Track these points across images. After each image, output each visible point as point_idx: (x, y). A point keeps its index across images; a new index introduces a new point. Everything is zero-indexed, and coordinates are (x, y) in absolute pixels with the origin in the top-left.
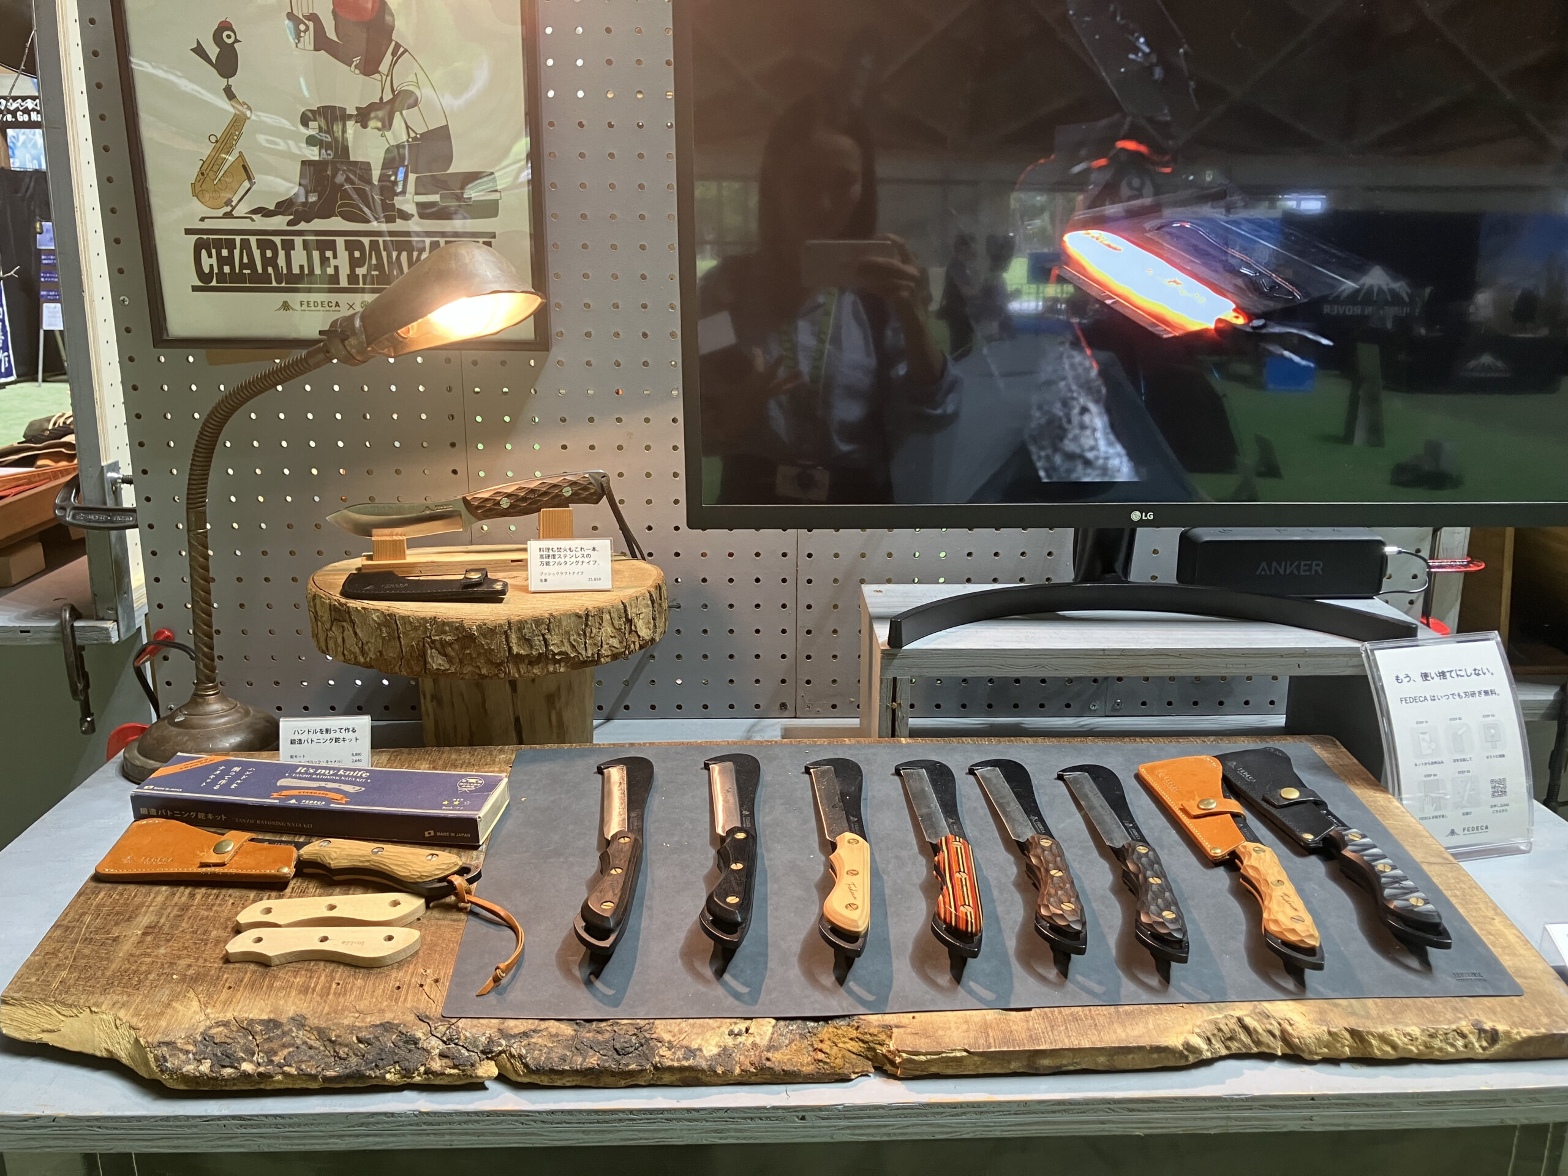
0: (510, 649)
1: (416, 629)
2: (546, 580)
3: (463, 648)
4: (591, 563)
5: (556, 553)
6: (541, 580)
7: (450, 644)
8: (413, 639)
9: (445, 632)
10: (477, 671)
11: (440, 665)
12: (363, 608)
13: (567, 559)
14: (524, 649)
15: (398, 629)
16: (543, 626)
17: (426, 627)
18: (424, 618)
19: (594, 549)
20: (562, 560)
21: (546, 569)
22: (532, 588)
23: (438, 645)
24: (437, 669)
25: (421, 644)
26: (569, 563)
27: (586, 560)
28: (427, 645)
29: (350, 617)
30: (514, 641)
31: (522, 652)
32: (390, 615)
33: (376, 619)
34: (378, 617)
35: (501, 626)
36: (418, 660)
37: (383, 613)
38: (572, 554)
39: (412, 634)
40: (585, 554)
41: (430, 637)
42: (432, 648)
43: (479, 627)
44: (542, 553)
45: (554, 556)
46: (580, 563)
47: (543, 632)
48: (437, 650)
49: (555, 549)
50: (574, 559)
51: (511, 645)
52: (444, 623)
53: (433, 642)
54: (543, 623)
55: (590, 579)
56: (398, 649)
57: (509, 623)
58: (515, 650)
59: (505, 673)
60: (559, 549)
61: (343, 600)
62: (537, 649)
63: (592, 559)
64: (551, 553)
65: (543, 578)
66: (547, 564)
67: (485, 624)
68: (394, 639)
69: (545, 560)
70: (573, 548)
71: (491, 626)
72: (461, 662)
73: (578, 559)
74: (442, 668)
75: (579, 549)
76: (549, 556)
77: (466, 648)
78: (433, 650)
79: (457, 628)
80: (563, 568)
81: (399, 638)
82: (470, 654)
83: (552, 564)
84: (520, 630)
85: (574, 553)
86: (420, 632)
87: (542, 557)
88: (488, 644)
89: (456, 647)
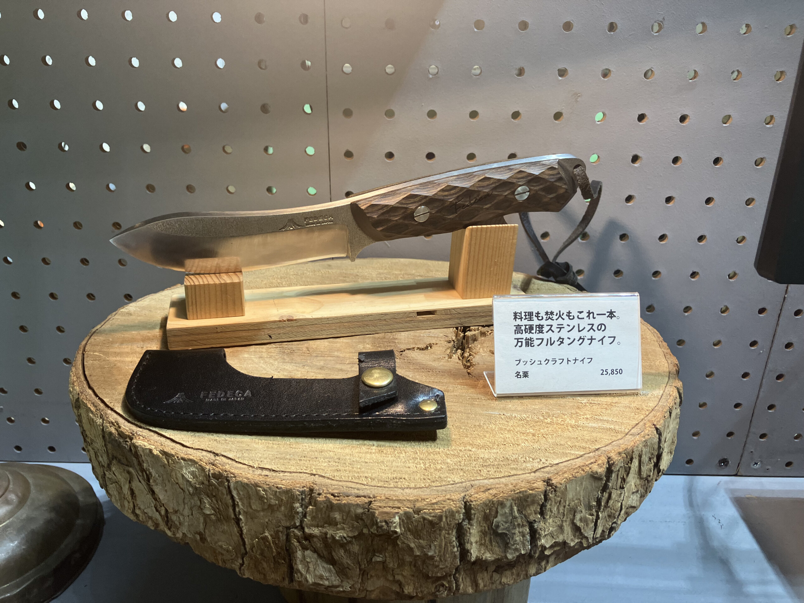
0: (464, 553)
1: (271, 508)
2: (526, 375)
3: (371, 551)
4: (607, 341)
5: (543, 322)
6: (518, 374)
7: (343, 544)
8: (265, 526)
9: (333, 523)
10: (395, 588)
11: (321, 577)
12: (164, 453)
13: (564, 334)
14: (492, 551)
15: (234, 505)
16: (533, 508)
17: (292, 508)
18: (288, 492)
19: (611, 314)
20: (555, 337)
21: (525, 353)
22: (500, 388)
23: (319, 545)
24: (315, 584)
25: (283, 537)
26: (566, 341)
27: (598, 335)
28: (295, 542)
29: (140, 464)
30: (473, 539)
31: (488, 556)
32: (218, 476)
33: (189, 477)
34: (193, 473)
35: (452, 514)
36: (276, 562)
37: (203, 469)
38: (572, 323)
39: (264, 517)
40: (596, 322)
41: (302, 528)
42: (304, 548)
43: (406, 518)
44: (518, 322)
45: (540, 327)
46: (587, 342)
47: (532, 518)
48: (315, 551)
49: (543, 314)
50: (575, 334)
51: (468, 546)
52: (330, 507)
53: (308, 537)
54: (533, 502)
55: (604, 372)
56: (236, 538)
57: (468, 507)
58: (474, 552)
59: (450, 589)
60: (550, 314)
61: (127, 427)
62: (516, 550)
63: (607, 333)
64: (535, 322)
65: (521, 368)
66: (529, 343)
67: (418, 511)
68: (227, 519)
69: (525, 336)
70: (574, 313)
71: (428, 513)
72: (364, 573)
73: (582, 334)
74: (327, 583)
75: (585, 315)
76: (531, 328)
77: (374, 552)
78: (308, 553)
79: (358, 518)
80: (555, 351)
81: (238, 521)
82: (384, 562)
83: (536, 342)
84: (486, 518)
85: (575, 322)
86: (279, 515)
87: (518, 329)
88: (421, 547)
89: (355, 548)
